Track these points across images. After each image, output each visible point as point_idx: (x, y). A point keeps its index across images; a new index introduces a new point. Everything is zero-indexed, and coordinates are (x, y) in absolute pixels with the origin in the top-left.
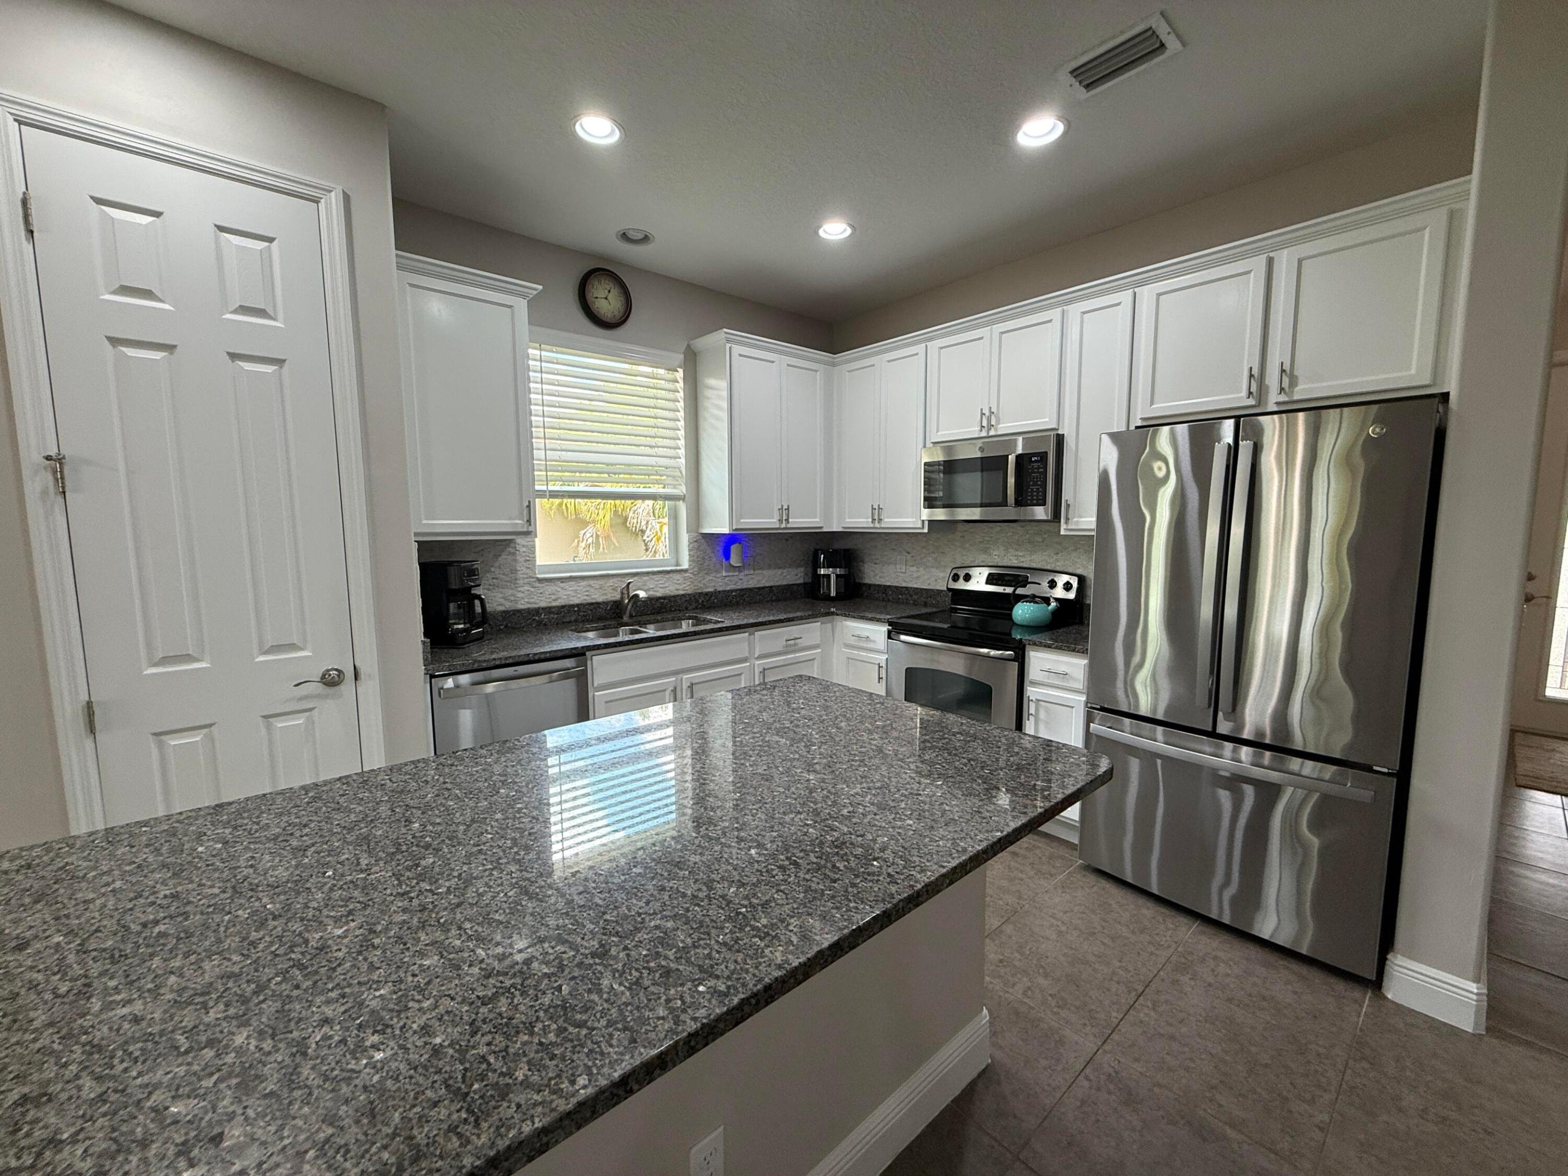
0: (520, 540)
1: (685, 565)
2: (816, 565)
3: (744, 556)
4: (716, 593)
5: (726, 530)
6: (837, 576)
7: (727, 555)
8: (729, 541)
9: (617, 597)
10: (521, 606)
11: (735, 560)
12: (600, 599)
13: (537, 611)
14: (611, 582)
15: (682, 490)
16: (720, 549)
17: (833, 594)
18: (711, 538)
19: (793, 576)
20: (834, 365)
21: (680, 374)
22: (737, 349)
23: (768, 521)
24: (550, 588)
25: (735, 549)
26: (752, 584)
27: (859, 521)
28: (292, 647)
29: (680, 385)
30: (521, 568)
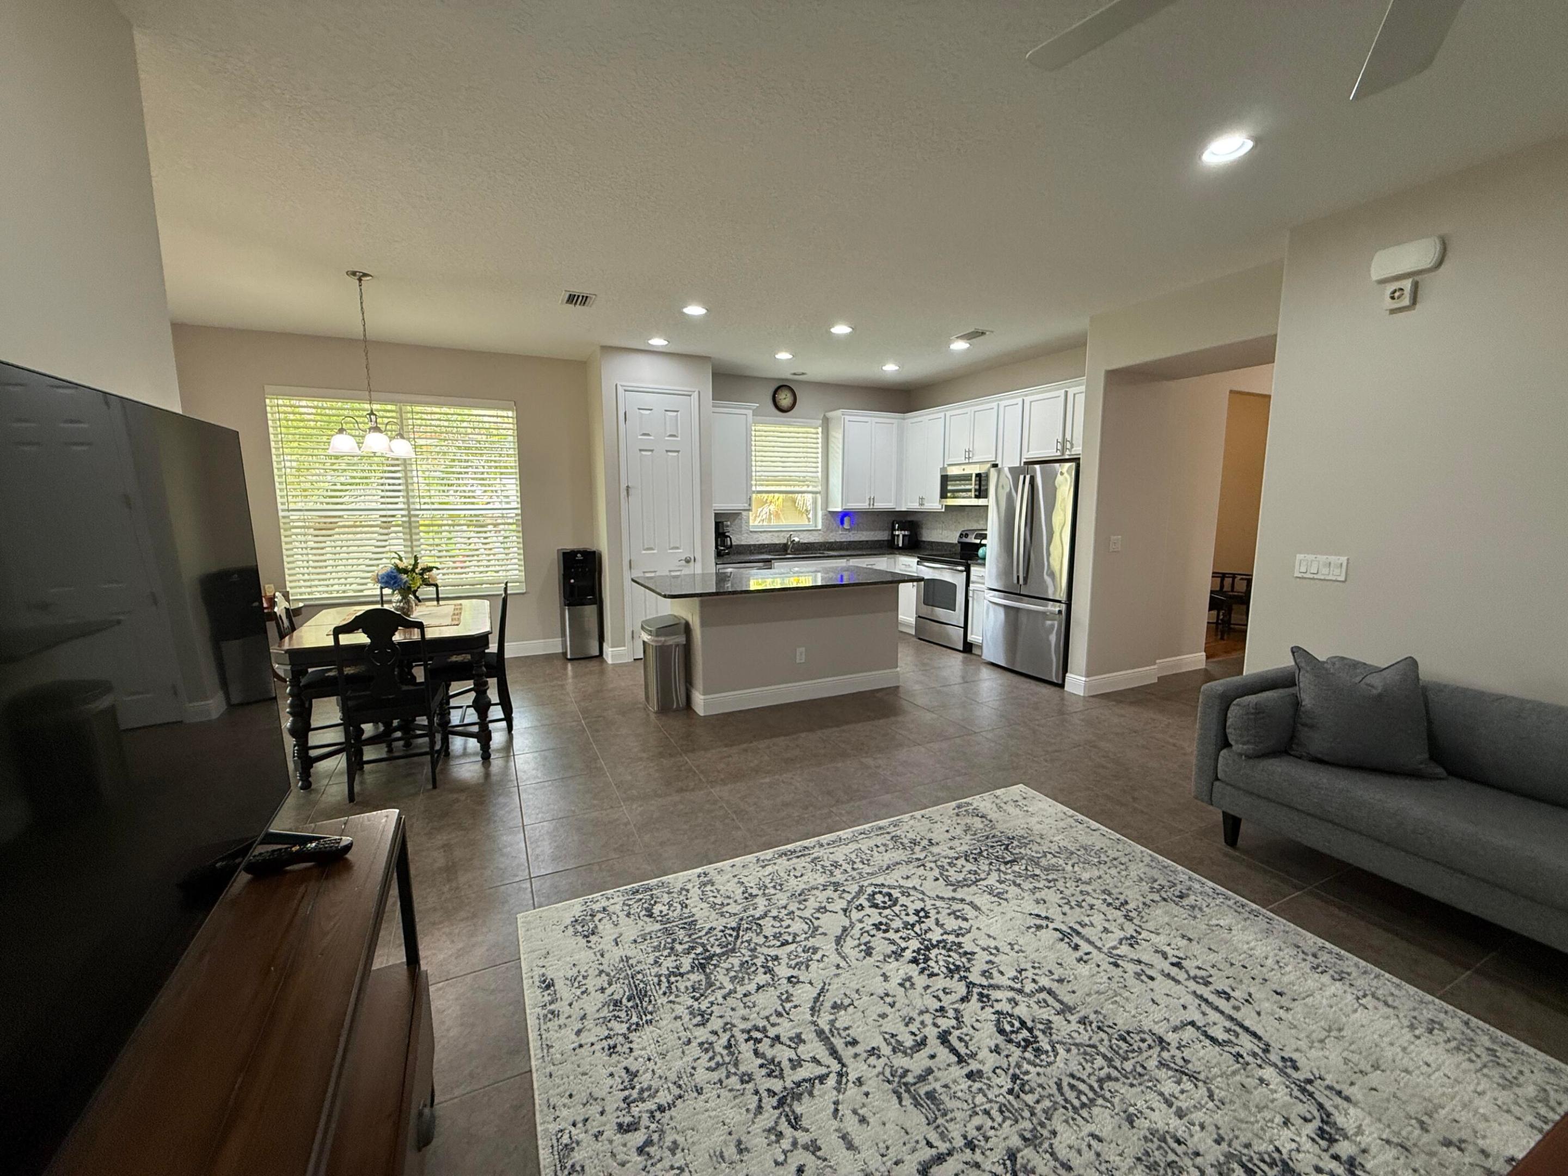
0: (744, 513)
1: (820, 527)
2: (893, 529)
3: (852, 523)
4: (836, 542)
5: (839, 509)
6: (904, 536)
7: (842, 522)
8: (844, 515)
9: (785, 541)
10: (743, 543)
11: (846, 526)
12: (777, 542)
13: (750, 546)
14: (783, 534)
15: (819, 489)
16: (839, 519)
17: (900, 545)
18: (832, 513)
19: (883, 536)
20: (904, 419)
21: (820, 430)
22: (847, 418)
23: (863, 505)
24: (756, 536)
25: (846, 519)
26: (856, 539)
27: (914, 506)
28: (677, 548)
29: (820, 436)
30: (744, 528)
